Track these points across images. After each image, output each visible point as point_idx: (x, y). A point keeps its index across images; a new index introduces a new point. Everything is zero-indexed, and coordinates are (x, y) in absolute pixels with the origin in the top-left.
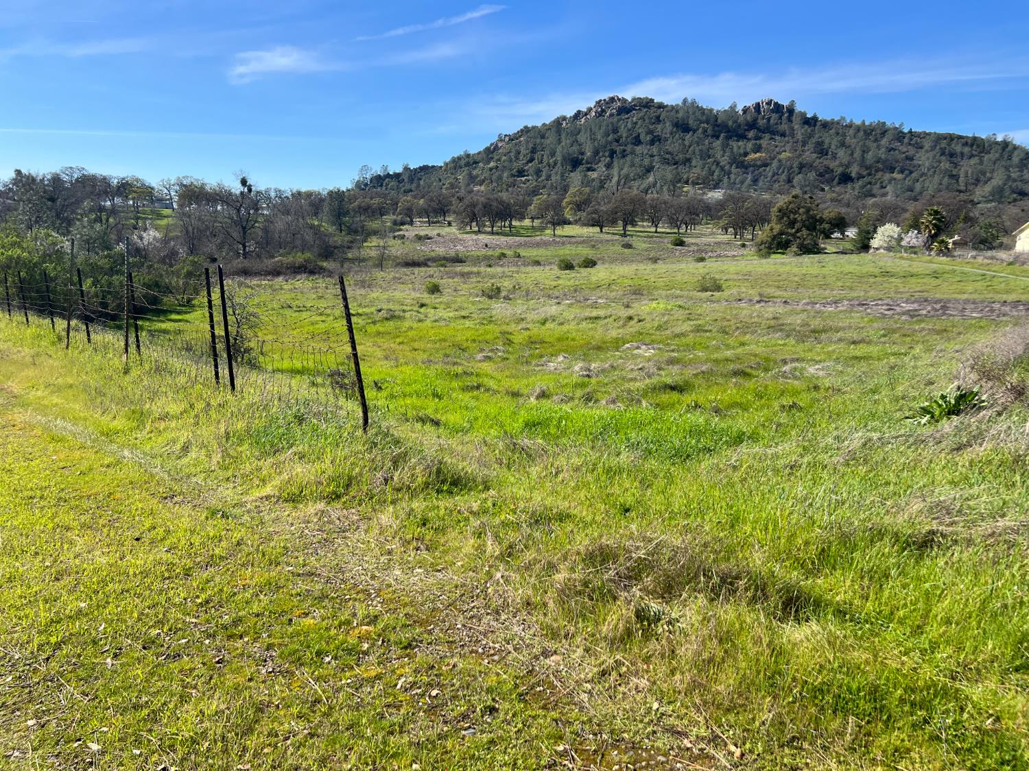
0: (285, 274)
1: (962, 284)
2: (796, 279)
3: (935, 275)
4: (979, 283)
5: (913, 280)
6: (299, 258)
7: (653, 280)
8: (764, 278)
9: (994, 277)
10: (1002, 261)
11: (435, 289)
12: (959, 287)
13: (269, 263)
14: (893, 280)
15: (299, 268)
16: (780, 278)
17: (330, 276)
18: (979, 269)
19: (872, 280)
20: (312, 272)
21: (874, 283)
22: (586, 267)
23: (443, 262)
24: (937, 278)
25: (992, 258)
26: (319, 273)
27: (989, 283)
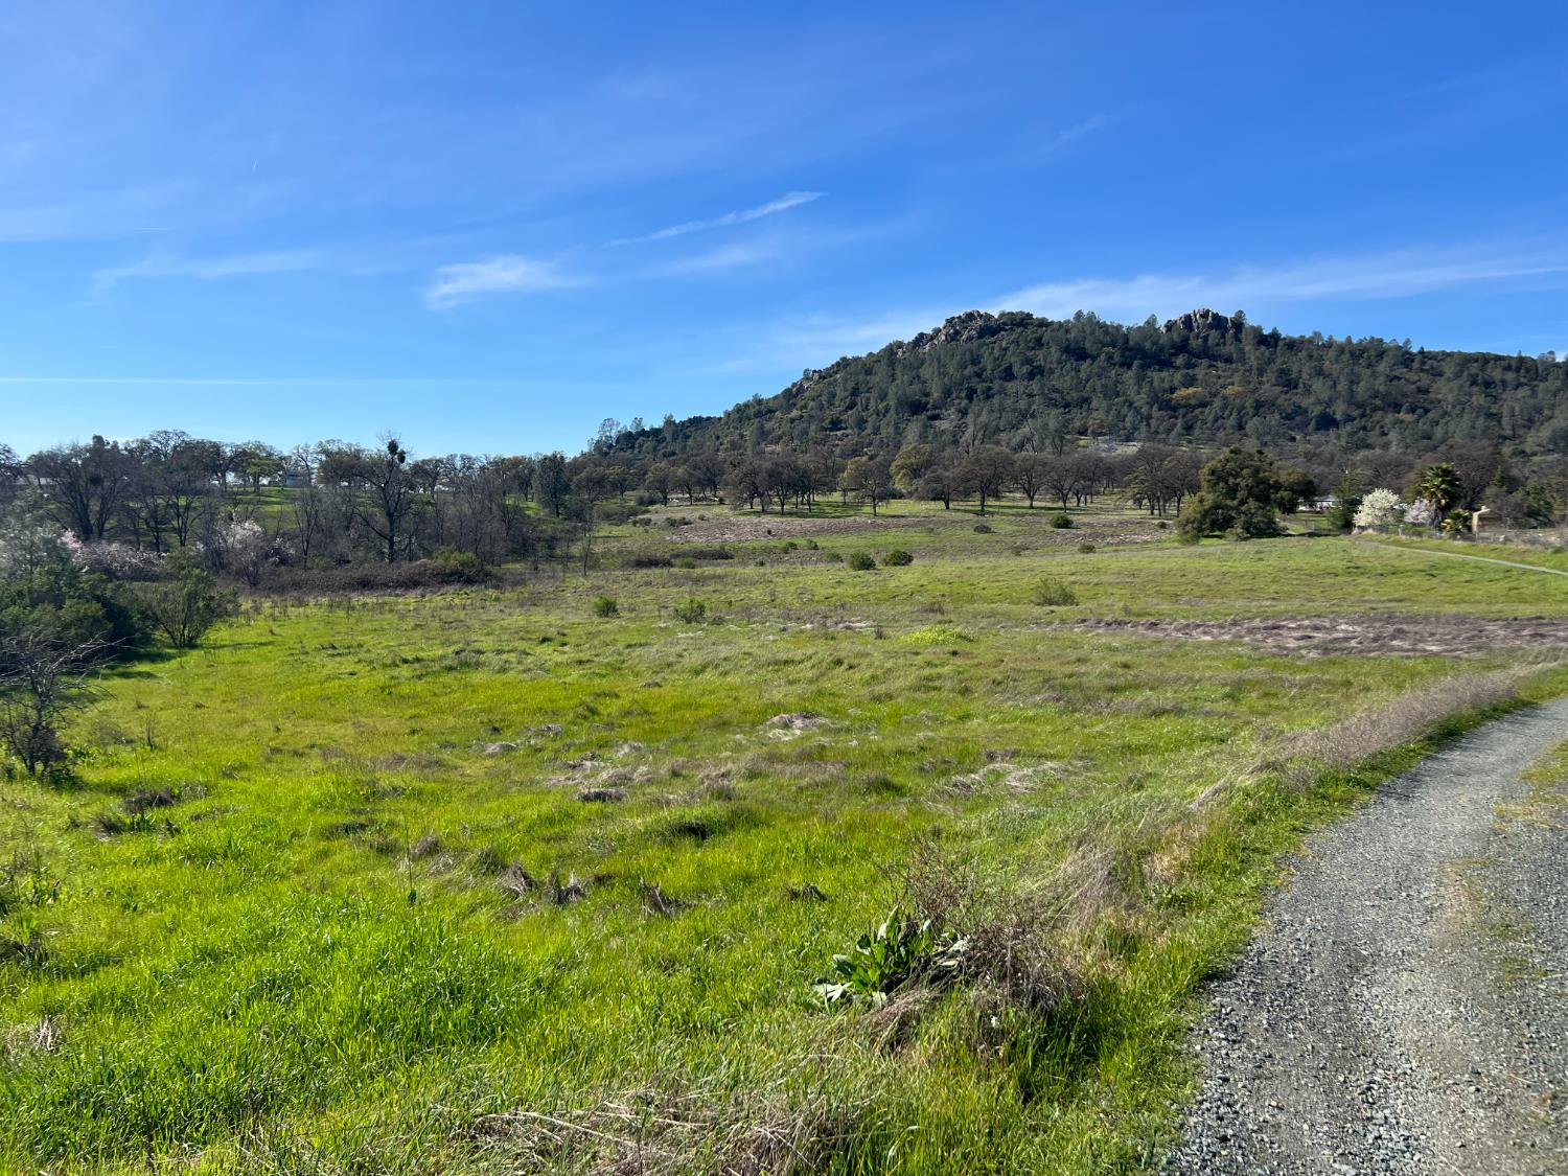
0: (425, 585)
1: (1472, 585)
2: (1208, 581)
3: (1432, 572)
4: (1502, 583)
5: (1394, 580)
6: (454, 560)
7: (982, 584)
8: (1159, 579)
9: (1525, 572)
10: (1546, 545)
11: (608, 609)
12: (1465, 591)
13: (406, 568)
14: (1361, 580)
15: (451, 575)
16: (1184, 579)
17: (496, 587)
18: (1508, 560)
19: (1329, 581)
20: (470, 581)
21: (1332, 585)
22: (895, 564)
23: (689, 560)
24: (1434, 576)
25: (1533, 542)
26: (484, 582)
27: (1513, 584)
